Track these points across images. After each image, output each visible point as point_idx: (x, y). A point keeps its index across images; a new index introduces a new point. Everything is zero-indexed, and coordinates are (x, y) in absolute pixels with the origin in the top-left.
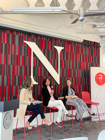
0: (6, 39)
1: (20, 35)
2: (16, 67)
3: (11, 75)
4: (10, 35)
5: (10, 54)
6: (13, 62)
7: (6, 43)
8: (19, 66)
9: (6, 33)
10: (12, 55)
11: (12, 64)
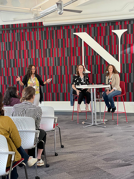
0: (62, 35)
1: (76, 28)
2: (73, 58)
3: (68, 65)
4: (66, 30)
5: (66, 47)
6: (69, 54)
7: (62, 38)
8: (75, 57)
9: (61, 30)
10: (68, 48)
11: (68, 56)
